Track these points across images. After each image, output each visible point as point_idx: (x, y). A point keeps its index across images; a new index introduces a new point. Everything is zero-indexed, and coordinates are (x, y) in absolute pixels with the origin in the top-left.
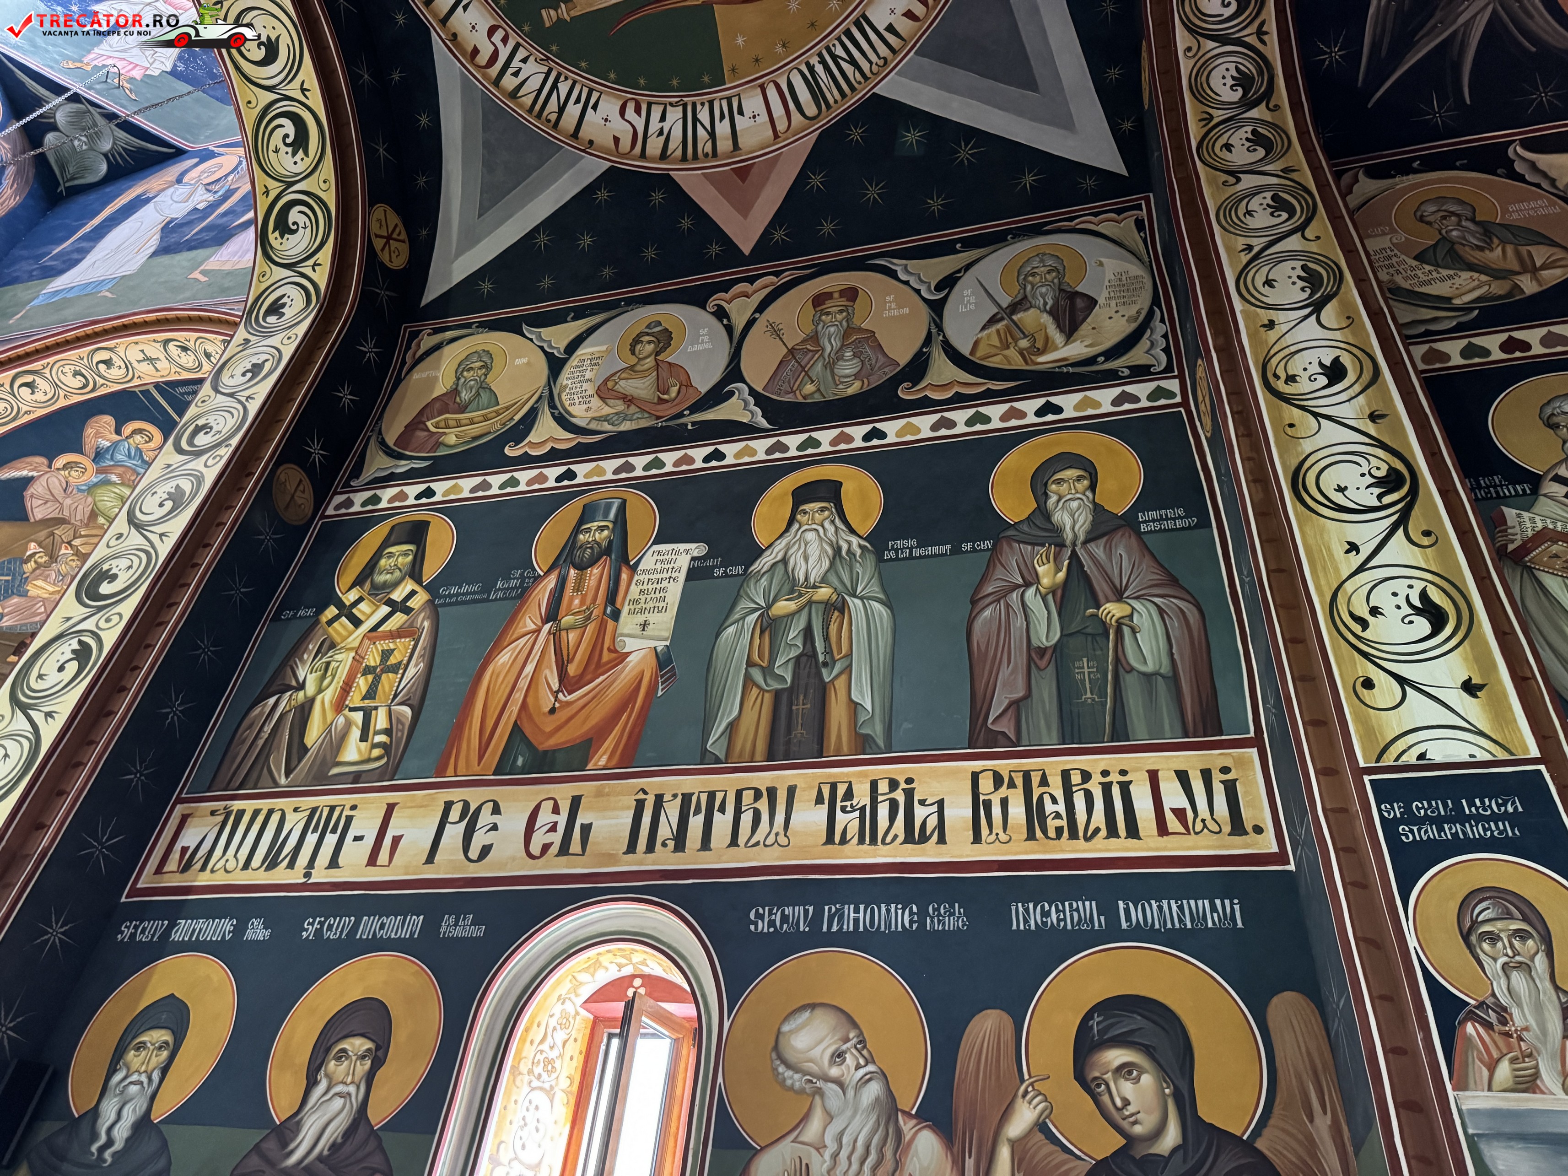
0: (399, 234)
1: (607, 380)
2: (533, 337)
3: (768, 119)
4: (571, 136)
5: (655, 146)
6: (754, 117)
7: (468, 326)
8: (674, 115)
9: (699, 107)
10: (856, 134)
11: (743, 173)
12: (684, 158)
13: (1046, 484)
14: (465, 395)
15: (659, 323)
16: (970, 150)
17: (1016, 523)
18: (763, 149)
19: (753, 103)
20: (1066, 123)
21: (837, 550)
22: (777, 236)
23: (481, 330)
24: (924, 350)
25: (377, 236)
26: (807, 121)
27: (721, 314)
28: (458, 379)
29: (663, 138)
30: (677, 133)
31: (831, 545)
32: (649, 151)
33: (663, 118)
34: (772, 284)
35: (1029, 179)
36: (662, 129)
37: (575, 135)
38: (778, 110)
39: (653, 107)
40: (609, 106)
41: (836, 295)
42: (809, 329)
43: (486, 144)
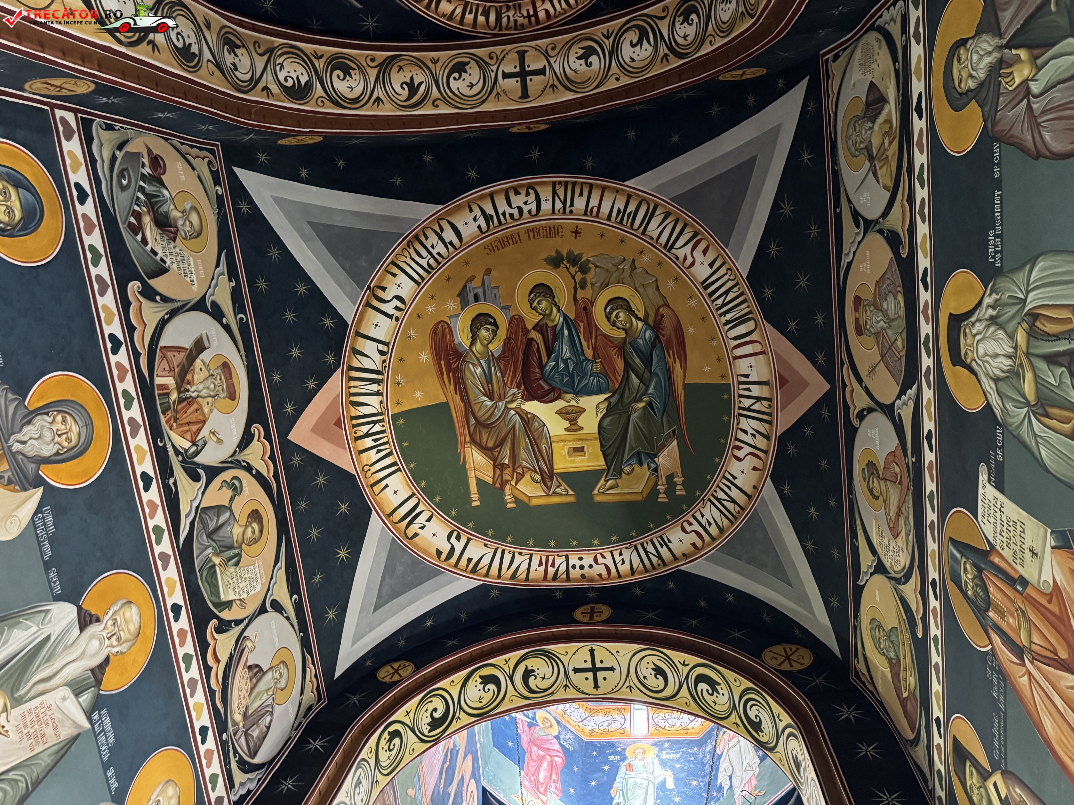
0: (791, 650)
1: (889, 525)
2: (865, 578)
3: (753, 357)
4: (749, 499)
5: (761, 442)
6: (751, 367)
7: (855, 627)
8: (744, 424)
9: (741, 405)
10: (768, 293)
11: (783, 381)
12: (770, 423)
13: (961, 94)
14: (892, 655)
15: (863, 469)
16: (785, 205)
17: (984, 120)
18: (770, 364)
19: (743, 366)
20: (776, 131)
21: (993, 320)
22: (821, 361)
23: (858, 619)
24: (886, 235)
25: (780, 665)
26: (757, 329)
27: (861, 416)
28: (884, 654)
29: (757, 435)
30: (755, 424)
31: (988, 327)
32: (763, 447)
33: (745, 432)
34: (848, 369)
35: (806, 157)
36: (752, 434)
37: (749, 497)
38: (748, 349)
39: (738, 437)
40: (735, 467)
41: (857, 315)
42: (872, 340)
43: (749, 561)
